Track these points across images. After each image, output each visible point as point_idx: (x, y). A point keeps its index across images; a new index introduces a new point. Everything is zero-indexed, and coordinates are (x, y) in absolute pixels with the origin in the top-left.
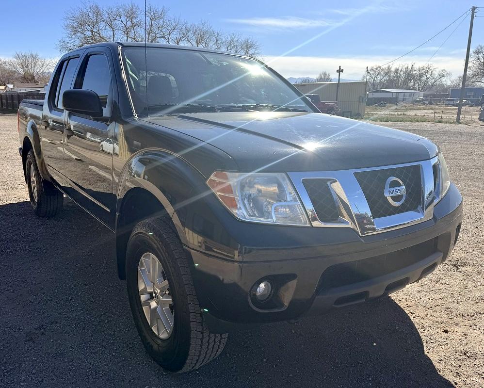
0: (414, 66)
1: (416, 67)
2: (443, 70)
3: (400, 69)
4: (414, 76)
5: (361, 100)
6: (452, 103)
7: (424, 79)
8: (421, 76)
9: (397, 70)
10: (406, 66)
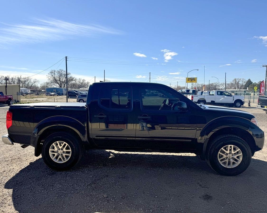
0: (21, 77)
1: (22, 77)
2: (35, 79)
3: (14, 78)
4: (22, 82)
5: (18, 94)
6: (49, 94)
7: (27, 83)
8: (25, 82)
9: (12, 79)
10: (17, 77)
